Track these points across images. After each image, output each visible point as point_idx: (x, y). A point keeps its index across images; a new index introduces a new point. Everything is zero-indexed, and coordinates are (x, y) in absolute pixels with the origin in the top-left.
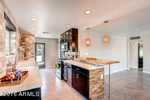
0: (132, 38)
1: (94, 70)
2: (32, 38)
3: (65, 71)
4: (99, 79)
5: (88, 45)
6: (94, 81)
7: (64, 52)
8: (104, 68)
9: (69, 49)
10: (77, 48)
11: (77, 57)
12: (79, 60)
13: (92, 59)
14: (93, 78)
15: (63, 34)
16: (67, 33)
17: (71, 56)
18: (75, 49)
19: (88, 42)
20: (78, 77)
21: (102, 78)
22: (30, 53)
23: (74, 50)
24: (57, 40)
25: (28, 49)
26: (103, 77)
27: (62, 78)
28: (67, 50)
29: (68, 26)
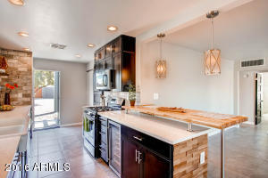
0: (244, 64)
1: (184, 144)
2: (26, 58)
3: (104, 137)
4: (196, 165)
5: (161, 76)
6: (184, 173)
7: (103, 91)
8: (206, 135)
9: (113, 86)
10: (134, 83)
11: (133, 103)
12: (139, 111)
13: (173, 110)
14: (184, 164)
15: (99, 50)
16: (109, 49)
17: (119, 102)
18: (129, 85)
19: (161, 69)
20: (138, 159)
21: (203, 161)
22: (20, 95)
23: (125, 88)
24: (86, 65)
25: (16, 85)
26: (206, 158)
27: (98, 154)
28: (108, 87)
29: (112, 29)
